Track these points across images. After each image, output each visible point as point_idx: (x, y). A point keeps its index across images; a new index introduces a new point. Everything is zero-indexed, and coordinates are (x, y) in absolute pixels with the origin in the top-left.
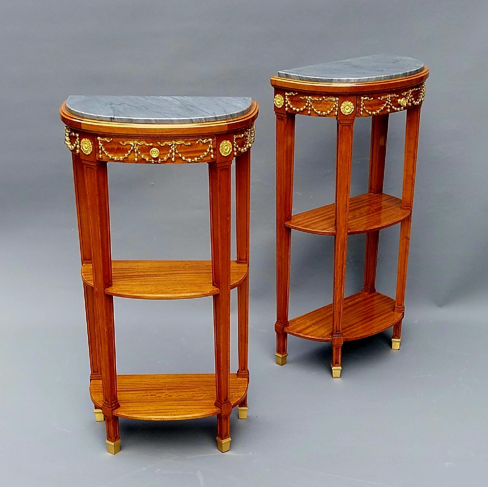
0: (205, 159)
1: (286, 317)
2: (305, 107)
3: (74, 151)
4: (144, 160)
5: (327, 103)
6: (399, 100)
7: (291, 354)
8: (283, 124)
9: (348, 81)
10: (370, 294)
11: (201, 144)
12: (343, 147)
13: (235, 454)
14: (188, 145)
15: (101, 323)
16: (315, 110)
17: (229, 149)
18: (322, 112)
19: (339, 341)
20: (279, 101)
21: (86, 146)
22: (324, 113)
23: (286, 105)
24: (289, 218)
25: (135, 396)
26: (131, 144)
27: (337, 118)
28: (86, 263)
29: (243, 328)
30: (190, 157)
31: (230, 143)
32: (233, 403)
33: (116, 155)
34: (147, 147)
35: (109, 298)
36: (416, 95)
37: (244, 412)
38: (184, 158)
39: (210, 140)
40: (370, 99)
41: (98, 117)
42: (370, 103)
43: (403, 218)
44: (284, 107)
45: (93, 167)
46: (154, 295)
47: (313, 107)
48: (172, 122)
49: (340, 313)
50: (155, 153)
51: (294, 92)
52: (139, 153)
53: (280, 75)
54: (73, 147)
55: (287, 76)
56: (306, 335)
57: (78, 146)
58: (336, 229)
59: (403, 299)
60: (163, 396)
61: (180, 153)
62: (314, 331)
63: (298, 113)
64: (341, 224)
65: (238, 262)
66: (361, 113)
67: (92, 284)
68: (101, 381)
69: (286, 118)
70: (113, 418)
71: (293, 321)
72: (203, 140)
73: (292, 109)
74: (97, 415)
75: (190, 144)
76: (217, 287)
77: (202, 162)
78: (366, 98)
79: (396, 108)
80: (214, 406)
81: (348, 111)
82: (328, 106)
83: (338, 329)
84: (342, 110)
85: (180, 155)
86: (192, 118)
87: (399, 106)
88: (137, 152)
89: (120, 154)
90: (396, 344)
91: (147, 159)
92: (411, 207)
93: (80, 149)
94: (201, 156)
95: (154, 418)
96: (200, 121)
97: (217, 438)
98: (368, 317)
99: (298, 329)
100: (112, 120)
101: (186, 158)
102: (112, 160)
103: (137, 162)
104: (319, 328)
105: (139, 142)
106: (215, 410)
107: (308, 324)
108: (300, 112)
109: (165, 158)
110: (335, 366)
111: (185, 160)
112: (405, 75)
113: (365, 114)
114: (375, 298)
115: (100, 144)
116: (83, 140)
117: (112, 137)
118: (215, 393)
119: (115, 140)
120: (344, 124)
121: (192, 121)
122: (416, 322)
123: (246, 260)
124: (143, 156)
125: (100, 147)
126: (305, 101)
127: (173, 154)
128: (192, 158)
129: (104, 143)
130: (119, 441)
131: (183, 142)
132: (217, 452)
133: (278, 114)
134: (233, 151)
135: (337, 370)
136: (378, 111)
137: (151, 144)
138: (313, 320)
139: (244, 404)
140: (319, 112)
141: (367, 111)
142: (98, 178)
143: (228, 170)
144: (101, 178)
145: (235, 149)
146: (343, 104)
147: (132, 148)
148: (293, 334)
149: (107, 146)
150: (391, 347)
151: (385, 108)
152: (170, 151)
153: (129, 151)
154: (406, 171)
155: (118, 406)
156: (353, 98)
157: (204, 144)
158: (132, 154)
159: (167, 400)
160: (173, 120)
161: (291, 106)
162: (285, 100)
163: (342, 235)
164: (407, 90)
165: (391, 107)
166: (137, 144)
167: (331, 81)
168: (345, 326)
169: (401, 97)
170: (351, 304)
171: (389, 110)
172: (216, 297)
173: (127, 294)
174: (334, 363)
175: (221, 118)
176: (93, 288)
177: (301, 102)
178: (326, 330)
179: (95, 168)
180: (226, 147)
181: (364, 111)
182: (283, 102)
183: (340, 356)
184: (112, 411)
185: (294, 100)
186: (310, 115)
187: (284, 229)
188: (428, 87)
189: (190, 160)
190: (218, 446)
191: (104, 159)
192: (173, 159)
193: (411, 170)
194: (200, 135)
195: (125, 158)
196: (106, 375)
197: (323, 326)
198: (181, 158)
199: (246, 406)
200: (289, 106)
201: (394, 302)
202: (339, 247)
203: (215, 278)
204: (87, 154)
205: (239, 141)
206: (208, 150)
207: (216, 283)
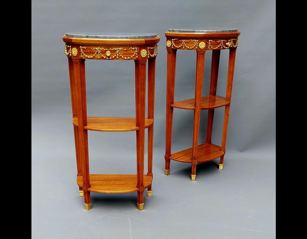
0: (133, 58)
1: (170, 153)
2: (181, 45)
3: (68, 56)
4: (103, 57)
5: (192, 43)
6: (227, 43)
7: (172, 170)
8: (170, 55)
9: (202, 32)
10: (209, 144)
11: (131, 50)
12: (200, 65)
13: (146, 211)
14: (125, 50)
15: (82, 145)
16: (186, 46)
17: (145, 54)
18: (190, 47)
19: (196, 163)
20: (169, 43)
21: (75, 51)
22: (191, 48)
23: (172, 45)
24: (172, 103)
25: (98, 183)
26: (97, 49)
27: (197, 50)
28: (75, 117)
29: (150, 152)
30: (126, 57)
31: (146, 51)
32: (145, 186)
33: (89, 55)
34: (104, 51)
35: (86, 131)
36: (235, 42)
37: (150, 194)
38: (123, 57)
39: (136, 48)
40: (213, 41)
41: (80, 36)
42: (213, 43)
43: (226, 104)
44: (171, 46)
45: (77, 63)
46: (107, 129)
47: (185, 45)
48: (117, 38)
49: (196, 149)
50: (108, 54)
51: (176, 38)
52: (101, 54)
53: (169, 31)
54: (68, 53)
55: (173, 31)
56: (179, 160)
57: (70, 52)
58: (195, 107)
59: (225, 145)
60: (112, 183)
61: (121, 54)
62: (183, 158)
63: (178, 48)
64: (198, 104)
65: (148, 118)
66: (209, 48)
67: (77, 125)
68: (82, 177)
69: (172, 52)
70: (87, 192)
71: (174, 154)
72: (133, 48)
73: (175, 47)
74: (80, 193)
75: (126, 49)
76: (138, 127)
77: (132, 59)
78: (211, 41)
79: (225, 47)
80: (136, 187)
81: (203, 47)
82: (193, 45)
83: (195, 157)
84: (199, 46)
85: (121, 55)
86: (127, 36)
87: (227, 46)
88: (100, 54)
89: (91, 55)
90: (221, 167)
91: (104, 57)
92: (230, 99)
93: (71, 54)
94: (132, 56)
95: (107, 192)
96: (131, 38)
97: (138, 203)
98: (208, 153)
99: (176, 157)
100: (87, 37)
101: (124, 57)
102: (87, 58)
103: (99, 59)
104: (186, 157)
105: (101, 48)
106: (136, 189)
107: (181, 155)
108: (179, 48)
109: (113, 57)
110: (193, 175)
111: (123, 58)
112: (230, 31)
113: (210, 49)
114: (211, 146)
115: (81, 50)
116: (73, 48)
117: (87, 46)
118: (136, 182)
119: (89, 47)
120: (200, 53)
121: (127, 38)
122: (230, 158)
123: (152, 117)
124: (102, 56)
125: (81, 51)
126: (181, 42)
127: (118, 55)
128: (127, 57)
129: (83, 49)
130: (90, 204)
131: (122, 49)
132: (137, 210)
133: (168, 51)
134: (147, 55)
135: (194, 176)
136: (217, 48)
137: (107, 49)
138: (182, 154)
139: (150, 189)
140: (188, 47)
141: (212, 47)
142: (80, 69)
143: (145, 65)
144: (82, 69)
145: (148, 54)
146: (200, 43)
147: (97, 51)
148: (173, 160)
149: (85, 51)
150: (219, 168)
151: (220, 47)
152: (116, 53)
153: (96, 53)
154: (229, 82)
155: (90, 186)
156: (205, 40)
157: (133, 50)
158: (97, 55)
159: (113, 185)
160: (118, 37)
161: (175, 46)
162: (172, 43)
163: (198, 110)
164: (230, 38)
165: (223, 46)
166: (99, 49)
167: (194, 32)
168: (198, 156)
169: (228, 42)
170: (200, 148)
171: (222, 48)
172: (138, 132)
173: (94, 129)
174: (193, 173)
175: (142, 37)
176: (77, 127)
177: (179, 43)
178: (189, 158)
179: (79, 63)
180: (144, 53)
181: (210, 47)
182: (171, 44)
183: (195, 170)
184: (87, 188)
185: (176, 42)
186: (184, 49)
187: (170, 108)
188: (240, 39)
189: (126, 58)
190: (138, 207)
191: (84, 58)
192: (117, 57)
193: (231, 81)
194: (131, 45)
195: (94, 57)
196: (84, 171)
197: (187, 156)
198: (121, 57)
199: (151, 190)
200: (174, 46)
201: (221, 147)
202: (197, 116)
203: (138, 122)
204: (75, 56)
205: (151, 51)
206: (135, 54)
207: (138, 124)
